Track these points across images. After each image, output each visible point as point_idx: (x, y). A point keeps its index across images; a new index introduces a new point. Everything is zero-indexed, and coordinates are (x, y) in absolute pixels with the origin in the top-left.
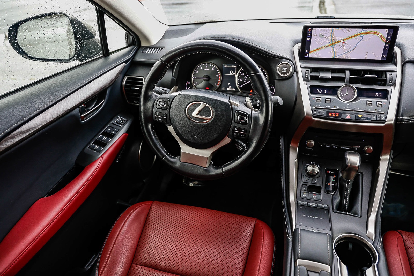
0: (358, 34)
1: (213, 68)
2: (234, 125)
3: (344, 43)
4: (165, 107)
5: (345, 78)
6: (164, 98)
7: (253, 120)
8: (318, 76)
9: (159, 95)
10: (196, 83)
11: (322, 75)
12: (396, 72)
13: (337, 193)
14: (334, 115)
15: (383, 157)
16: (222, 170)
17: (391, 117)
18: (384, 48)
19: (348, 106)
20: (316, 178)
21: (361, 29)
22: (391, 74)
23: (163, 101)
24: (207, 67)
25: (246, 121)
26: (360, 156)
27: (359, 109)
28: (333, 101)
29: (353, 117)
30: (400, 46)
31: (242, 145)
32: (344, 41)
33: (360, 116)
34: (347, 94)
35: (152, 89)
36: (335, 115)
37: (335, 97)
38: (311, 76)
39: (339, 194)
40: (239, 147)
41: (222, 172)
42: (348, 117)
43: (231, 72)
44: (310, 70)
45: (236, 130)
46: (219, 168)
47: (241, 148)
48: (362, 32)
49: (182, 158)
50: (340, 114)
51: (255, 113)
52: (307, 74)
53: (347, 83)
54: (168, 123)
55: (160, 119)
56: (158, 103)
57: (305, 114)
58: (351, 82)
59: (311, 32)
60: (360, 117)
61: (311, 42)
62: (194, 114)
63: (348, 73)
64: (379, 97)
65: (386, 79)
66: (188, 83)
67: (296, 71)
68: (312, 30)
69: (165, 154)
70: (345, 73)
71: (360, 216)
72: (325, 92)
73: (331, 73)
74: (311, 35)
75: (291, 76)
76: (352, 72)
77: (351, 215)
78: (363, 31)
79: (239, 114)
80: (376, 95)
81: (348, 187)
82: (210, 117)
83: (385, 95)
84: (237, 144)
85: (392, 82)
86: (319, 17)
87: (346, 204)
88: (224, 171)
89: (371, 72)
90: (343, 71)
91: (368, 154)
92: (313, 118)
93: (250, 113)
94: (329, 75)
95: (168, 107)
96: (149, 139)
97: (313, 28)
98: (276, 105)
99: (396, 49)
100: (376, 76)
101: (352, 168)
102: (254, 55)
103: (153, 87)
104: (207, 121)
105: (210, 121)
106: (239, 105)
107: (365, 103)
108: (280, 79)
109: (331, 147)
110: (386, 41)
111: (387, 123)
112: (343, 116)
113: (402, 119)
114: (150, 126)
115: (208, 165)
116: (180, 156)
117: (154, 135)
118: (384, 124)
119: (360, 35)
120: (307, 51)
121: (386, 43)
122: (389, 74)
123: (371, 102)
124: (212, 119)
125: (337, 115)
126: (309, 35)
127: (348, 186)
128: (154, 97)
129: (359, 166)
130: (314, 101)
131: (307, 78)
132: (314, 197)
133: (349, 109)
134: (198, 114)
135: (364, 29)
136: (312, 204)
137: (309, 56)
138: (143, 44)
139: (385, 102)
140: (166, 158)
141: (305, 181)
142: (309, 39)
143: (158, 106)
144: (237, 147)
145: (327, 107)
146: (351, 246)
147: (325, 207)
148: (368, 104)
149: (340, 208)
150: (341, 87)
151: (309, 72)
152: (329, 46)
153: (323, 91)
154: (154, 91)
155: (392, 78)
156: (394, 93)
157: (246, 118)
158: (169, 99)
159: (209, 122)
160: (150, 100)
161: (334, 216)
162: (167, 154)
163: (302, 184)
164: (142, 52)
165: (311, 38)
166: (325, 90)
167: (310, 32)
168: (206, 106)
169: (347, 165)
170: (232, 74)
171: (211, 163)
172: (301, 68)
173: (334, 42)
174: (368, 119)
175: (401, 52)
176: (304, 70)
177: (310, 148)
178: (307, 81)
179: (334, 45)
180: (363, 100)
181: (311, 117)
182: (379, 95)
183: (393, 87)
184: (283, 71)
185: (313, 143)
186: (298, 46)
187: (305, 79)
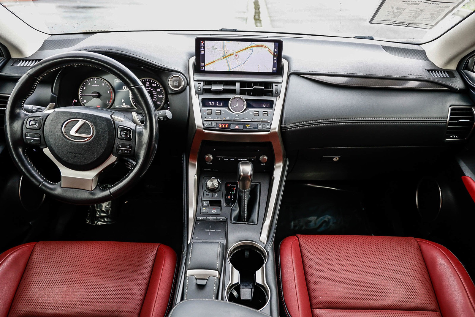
0: (248, 48)
1: (103, 84)
2: (117, 141)
3: (236, 56)
4: (37, 127)
5: (236, 89)
6: (35, 117)
7: (138, 135)
8: (211, 89)
9: (30, 114)
10: (85, 101)
11: (214, 87)
12: (282, 83)
13: (236, 205)
14: (223, 126)
15: (277, 165)
16: (110, 192)
17: (275, 126)
18: (273, 61)
19: (237, 117)
20: (216, 192)
21: (250, 43)
22: (277, 86)
23: (35, 120)
24: (96, 82)
25: (130, 136)
26: (252, 165)
27: (247, 119)
28: (223, 112)
29: (242, 127)
30: (287, 58)
31: (132, 164)
32: (237, 54)
33: (248, 126)
34: (238, 105)
35: (21, 107)
36: (225, 126)
37: (225, 109)
38: (203, 89)
39: (237, 205)
40: (129, 166)
41: (109, 193)
42: (237, 127)
43: (125, 87)
44: (202, 83)
45: (121, 146)
46: (107, 190)
47: (132, 166)
48: (251, 46)
49: (63, 183)
50: (229, 125)
51: (140, 128)
52: (199, 87)
53: (238, 95)
54: (43, 145)
55: (32, 141)
56: (28, 123)
57: (197, 127)
58: (241, 94)
59: (204, 44)
61: (204, 54)
62: (73, 132)
63: (238, 85)
64: (266, 108)
65: (272, 90)
66: (75, 102)
67: (189, 84)
68: (204, 42)
69: (42, 181)
70: (235, 85)
71: (256, 224)
72: (217, 105)
73: (223, 85)
74: (204, 48)
75: (184, 90)
76: (243, 84)
77: (248, 224)
78: (252, 44)
79: (123, 129)
80: (264, 105)
81: (245, 197)
82: (90, 134)
83: (271, 104)
84: (127, 163)
85: (277, 93)
86: (222, 30)
87: (245, 214)
88: (111, 192)
89: (261, 84)
90: (233, 83)
91: (264, 164)
92: (204, 131)
93: (134, 128)
94: (220, 88)
95: (42, 127)
96: (20, 164)
97: (205, 41)
98: (165, 119)
99: (284, 61)
100: (263, 87)
101: (245, 178)
102: (142, 68)
103: (21, 105)
104: (88, 139)
105: (91, 139)
106: (123, 121)
107: (252, 113)
108: (173, 92)
109: (229, 159)
110: (274, 54)
111: (271, 131)
112: (232, 127)
113: (285, 127)
114: (20, 150)
115: (93, 188)
116: (61, 182)
117: (26, 159)
118: (269, 133)
119: (250, 48)
120: (202, 64)
121: (274, 56)
122: (275, 85)
123: (258, 112)
124: (93, 137)
125: (227, 126)
126: (202, 47)
127: (245, 196)
128: (23, 115)
129: (251, 175)
130: (205, 113)
131: (200, 91)
132: (214, 211)
133: (238, 119)
134: (77, 132)
135: (253, 43)
136: (211, 218)
137: (204, 69)
138: (14, 55)
139: (270, 112)
140: (43, 185)
141: (205, 196)
142: (202, 52)
143: (28, 127)
144: (128, 166)
145: (217, 118)
146: (247, 254)
147: (223, 219)
148: (255, 114)
149: (239, 219)
150: (231, 98)
151: (201, 86)
152: (223, 58)
153: (215, 104)
154: (22, 109)
155: (277, 89)
156: (278, 103)
157: (130, 133)
158: (41, 118)
159: (89, 141)
160: (17, 120)
161: (230, 226)
162: (45, 181)
163: (202, 200)
164: (12, 65)
165: (204, 50)
166: (217, 103)
167: (202, 44)
168: (85, 123)
169: (240, 175)
170: (126, 90)
171: (98, 185)
172: (194, 81)
173: (227, 54)
174: (255, 128)
175: (289, 65)
176: (197, 83)
177: (209, 162)
178: (199, 94)
179: (227, 58)
180: (251, 110)
181: (202, 129)
182: (267, 105)
183: (278, 97)
184: (174, 85)
185: (211, 157)
186: (193, 59)
187: (198, 92)
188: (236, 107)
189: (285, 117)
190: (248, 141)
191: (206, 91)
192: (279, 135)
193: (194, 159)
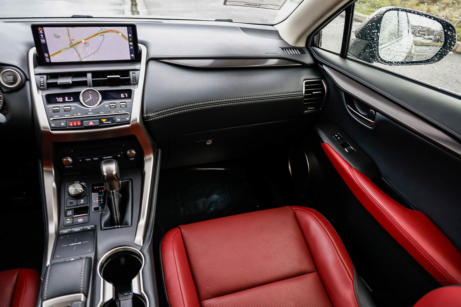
0: (99, 33)
3: (86, 43)
8: (56, 83)
11: (60, 81)
12: (139, 70)
13: (106, 208)
14: (75, 124)
15: (146, 157)
17: (135, 117)
18: (130, 47)
19: (90, 112)
20: (81, 198)
21: (99, 28)
22: (135, 73)
26: (116, 163)
27: (102, 113)
28: (73, 108)
29: (97, 122)
30: (144, 43)
32: (87, 41)
33: (104, 120)
34: (91, 99)
36: (77, 123)
37: (75, 104)
38: (47, 83)
39: (108, 209)
42: (91, 123)
44: (45, 77)
48: (101, 31)
50: (82, 122)
52: (42, 81)
53: (90, 86)
57: (42, 128)
58: (94, 86)
59: (43, 31)
60: (105, 122)
63: (89, 75)
64: (125, 98)
65: (130, 78)
67: (28, 79)
70: (86, 76)
71: (130, 225)
72: (67, 100)
73: (71, 77)
74: (44, 36)
75: (22, 86)
76: (95, 74)
77: (121, 227)
78: (102, 29)
80: (122, 96)
81: (114, 199)
83: (129, 94)
85: (136, 81)
86: (74, 17)
87: (117, 216)
89: (116, 72)
90: (84, 74)
91: (133, 159)
92: (52, 132)
94: (69, 80)
97: (44, 28)
99: (141, 46)
100: (120, 76)
101: (110, 177)
108: (8, 90)
109: (92, 159)
110: (129, 39)
111: (132, 123)
112: (85, 123)
113: (148, 117)
119: (100, 34)
120: (46, 55)
121: (129, 41)
122: (133, 73)
123: (115, 104)
125: (79, 124)
126: (42, 36)
127: (114, 197)
129: (116, 174)
130: (51, 111)
131: (43, 86)
132: (80, 220)
133: (92, 114)
136: (76, 230)
137: (50, 60)
139: (129, 102)
141: (69, 205)
142: (43, 41)
145: (67, 116)
146: (123, 260)
147: (91, 228)
148: (111, 107)
149: (111, 223)
150: (81, 92)
151: (44, 79)
152: (71, 47)
153: (64, 100)
155: (135, 77)
156: (137, 92)
161: (100, 234)
163: (65, 210)
165: (45, 39)
166: (66, 98)
167: (41, 32)
169: (104, 176)
172: (35, 75)
173: (74, 42)
174: (113, 122)
175: (147, 51)
176: (39, 77)
177: (69, 166)
178: (42, 90)
179: (75, 46)
180: (107, 103)
181: (48, 130)
182: (125, 95)
183: (136, 86)
184: (8, 81)
185: (70, 160)
186: (33, 51)
187: (40, 88)
188: (90, 101)
189: (146, 106)
190: (110, 136)
191: (50, 86)
192: (142, 126)
193: (49, 165)
